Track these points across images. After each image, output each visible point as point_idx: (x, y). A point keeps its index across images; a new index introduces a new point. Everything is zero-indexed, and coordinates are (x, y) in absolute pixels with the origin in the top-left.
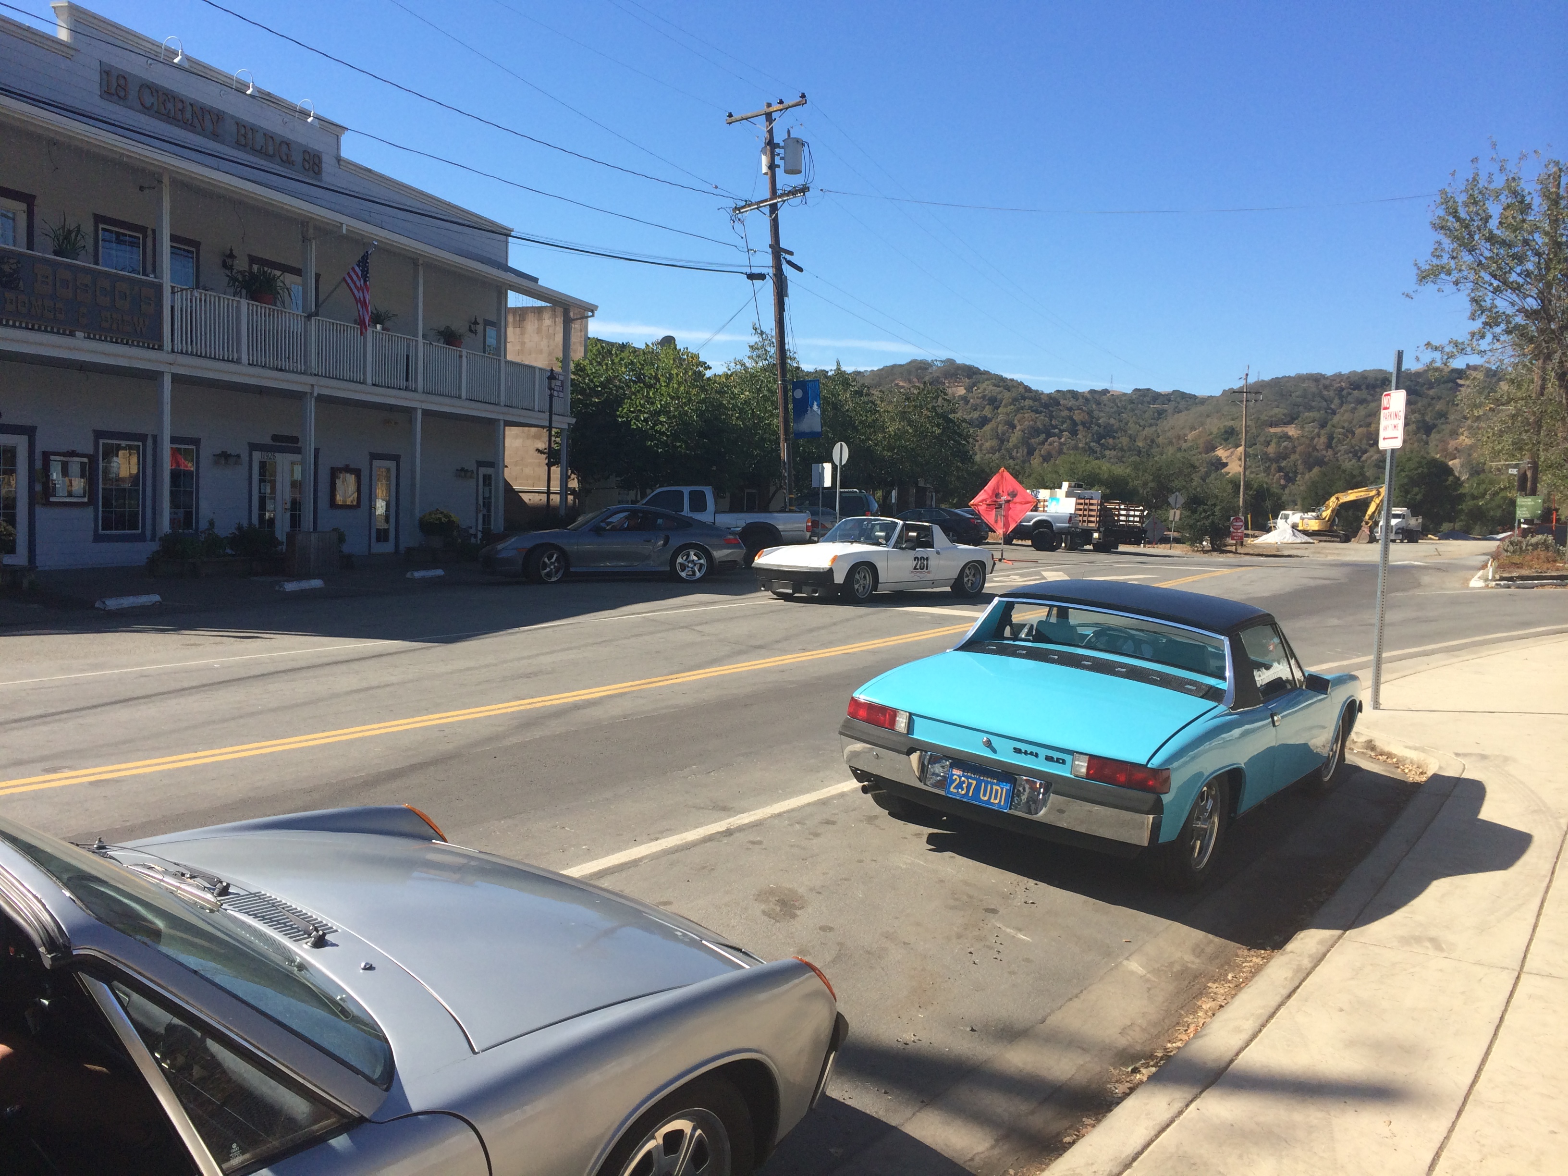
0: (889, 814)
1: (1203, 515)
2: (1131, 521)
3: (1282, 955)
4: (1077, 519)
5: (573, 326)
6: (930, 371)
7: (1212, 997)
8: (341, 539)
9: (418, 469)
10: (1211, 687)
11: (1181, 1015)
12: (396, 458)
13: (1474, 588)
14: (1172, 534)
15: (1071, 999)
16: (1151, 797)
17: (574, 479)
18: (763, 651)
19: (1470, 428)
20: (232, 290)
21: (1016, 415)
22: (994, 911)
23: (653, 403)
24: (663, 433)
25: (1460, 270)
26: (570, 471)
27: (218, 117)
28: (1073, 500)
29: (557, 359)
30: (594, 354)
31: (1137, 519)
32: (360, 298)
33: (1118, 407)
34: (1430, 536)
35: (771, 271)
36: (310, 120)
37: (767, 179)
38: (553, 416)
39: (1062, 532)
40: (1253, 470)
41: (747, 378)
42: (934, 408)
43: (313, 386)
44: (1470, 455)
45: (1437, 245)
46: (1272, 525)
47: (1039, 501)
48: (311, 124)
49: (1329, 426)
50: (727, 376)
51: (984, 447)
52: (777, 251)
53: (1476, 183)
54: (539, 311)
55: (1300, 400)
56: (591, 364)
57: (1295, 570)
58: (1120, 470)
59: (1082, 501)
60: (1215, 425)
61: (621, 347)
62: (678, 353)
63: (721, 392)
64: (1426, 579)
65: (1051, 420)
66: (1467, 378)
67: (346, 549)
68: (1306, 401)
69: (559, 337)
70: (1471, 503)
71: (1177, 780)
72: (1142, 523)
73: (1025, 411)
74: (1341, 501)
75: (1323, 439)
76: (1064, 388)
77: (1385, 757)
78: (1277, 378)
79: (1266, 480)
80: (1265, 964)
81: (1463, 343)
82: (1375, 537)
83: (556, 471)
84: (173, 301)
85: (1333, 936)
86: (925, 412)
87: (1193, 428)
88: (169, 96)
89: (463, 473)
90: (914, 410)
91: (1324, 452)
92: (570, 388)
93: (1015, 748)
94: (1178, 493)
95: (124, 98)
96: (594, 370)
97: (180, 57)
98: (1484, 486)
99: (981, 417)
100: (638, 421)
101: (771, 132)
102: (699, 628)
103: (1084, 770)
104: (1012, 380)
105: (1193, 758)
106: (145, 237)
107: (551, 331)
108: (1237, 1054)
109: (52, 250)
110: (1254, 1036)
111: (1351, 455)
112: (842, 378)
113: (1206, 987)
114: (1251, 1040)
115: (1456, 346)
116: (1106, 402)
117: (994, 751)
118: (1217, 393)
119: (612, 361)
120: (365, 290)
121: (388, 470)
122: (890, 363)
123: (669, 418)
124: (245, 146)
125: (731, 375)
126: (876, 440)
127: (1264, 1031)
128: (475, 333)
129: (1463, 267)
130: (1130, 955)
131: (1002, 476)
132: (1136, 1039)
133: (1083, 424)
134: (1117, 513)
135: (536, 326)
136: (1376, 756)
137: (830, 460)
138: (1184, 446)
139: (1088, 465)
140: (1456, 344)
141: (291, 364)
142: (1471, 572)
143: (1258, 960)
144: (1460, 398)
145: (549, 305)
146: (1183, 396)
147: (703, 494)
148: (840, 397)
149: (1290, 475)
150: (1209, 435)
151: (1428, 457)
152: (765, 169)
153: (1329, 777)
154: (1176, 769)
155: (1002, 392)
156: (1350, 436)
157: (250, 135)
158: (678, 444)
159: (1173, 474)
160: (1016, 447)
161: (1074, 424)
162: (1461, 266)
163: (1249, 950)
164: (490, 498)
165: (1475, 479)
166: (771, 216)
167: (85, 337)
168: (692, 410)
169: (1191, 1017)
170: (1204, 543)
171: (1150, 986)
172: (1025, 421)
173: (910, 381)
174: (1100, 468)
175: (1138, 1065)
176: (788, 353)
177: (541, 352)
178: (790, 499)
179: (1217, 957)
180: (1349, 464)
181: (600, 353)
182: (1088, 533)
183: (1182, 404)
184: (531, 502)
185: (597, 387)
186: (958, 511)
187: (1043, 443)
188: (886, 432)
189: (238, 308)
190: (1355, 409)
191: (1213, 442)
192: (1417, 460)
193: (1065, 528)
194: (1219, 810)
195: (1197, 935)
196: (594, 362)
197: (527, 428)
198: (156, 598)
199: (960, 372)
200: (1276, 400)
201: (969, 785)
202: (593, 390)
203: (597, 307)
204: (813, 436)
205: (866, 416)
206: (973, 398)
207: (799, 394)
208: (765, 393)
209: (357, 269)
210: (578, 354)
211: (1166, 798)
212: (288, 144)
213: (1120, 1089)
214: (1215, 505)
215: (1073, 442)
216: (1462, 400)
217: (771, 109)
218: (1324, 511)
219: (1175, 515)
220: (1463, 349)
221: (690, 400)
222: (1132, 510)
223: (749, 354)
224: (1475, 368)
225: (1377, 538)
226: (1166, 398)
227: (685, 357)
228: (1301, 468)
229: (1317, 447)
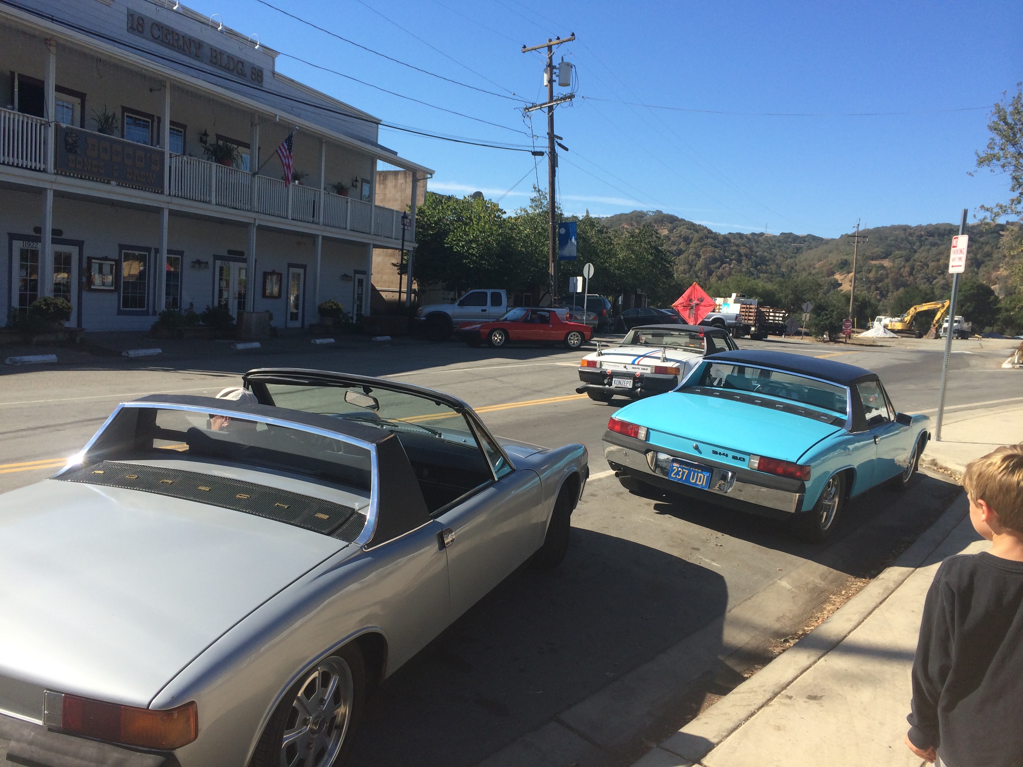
0: (630, 491)
1: (825, 317)
2: (777, 320)
3: (876, 580)
4: (741, 318)
5: (418, 184)
6: (645, 218)
7: (832, 603)
8: (271, 317)
9: (318, 275)
10: (837, 418)
11: (813, 613)
12: (304, 267)
13: (1005, 369)
14: (803, 330)
15: (746, 600)
16: (798, 483)
17: (415, 283)
18: (542, 394)
19: (1007, 263)
20: (206, 157)
21: (701, 249)
22: (697, 549)
23: (468, 235)
24: (474, 255)
25: (1006, 158)
26: (413, 278)
27: (199, 45)
28: (739, 305)
29: (407, 205)
30: (430, 202)
31: (781, 319)
32: (286, 163)
33: (770, 245)
34: (976, 335)
35: (547, 150)
36: (256, 47)
37: (547, 89)
38: (405, 242)
39: (730, 326)
40: (859, 289)
41: (528, 220)
42: (649, 242)
43: (255, 219)
44: (1006, 282)
45: (991, 140)
46: (871, 325)
47: (716, 305)
48: (257, 50)
49: (912, 260)
50: (516, 219)
51: (679, 269)
52: (552, 137)
53: (1019, 99)
54: (396, 173)
55: (893, 242)
56: (429, 209)
57: (886, 354)
58: (769, 286)
59: (745, 306)
60: (835, 258)
61: (448, 198)
62: (485, 203)
63: (511, 229)
64: (973, 362)
65: (725, 253)
66: (1008, 230)
67: (273, 323)
68: (897, 243)
69: (409, 191)
70: (1005, 314)
71: (815, 473)
72: (784, 322)
73: (708, 246)
74: (918, 310)
75: (907, 269)
76: (734, 232)
77: (943, 470)
78: (878, 228)
79: (867, 295)
80: (865, 586)
81: (1006, 206)
82: (939, 335)
83: (405, 278)
84: (171, 162)
85: (908, 571)
86: (643, 245)
87: (820, 260)
88: (170, 31)
89: (345, 277)
90: (636, 244)
91: (907, 278)
92: (415, 224)
93: (713, 451)
94: (808, 302)
95: (142, 32)
96: (430, 213)
97: (177, 6)
98: (1015, 303)
99: (678, 250)
100: (458, 246)
101: (551, 58)
102: (498, 379)
103: (756, 465)
104: (700, 225)
105: (823, 462)
106: (153, 122)
107: (403, 186)
108: (849, 633)
109: (97, 129)
110: (859, 624)
111: (925, 280)
112: (590, 222)
113: (828, 598)
114: (858, 626)
115: (1001, 208)
116: (761, 241)
117: (700, 452)
118: (837, 237)
119: (442, 207)
120: (290, 158)
121: (299, 275)
122: (618, 212)
123: (478, 245)
124: (216, 64)
125: (519, 218)
126: (611, 262)
127: (866, 621)
128: (356, 187)
129: (1008, 156)
130: (782, 577)
131: (694, 288)
132: (785, 625)
133: (746, 255)
134: (767, 314)
135: (394, 184)
136: (937, 469)
137: (582, 275)
138: (813, 272)
139: (749, 283)
140: (1001, 207)
141: (242, 205)
142: (1004, 359)
143: (861, 584)
144: (1002, 243)
145: (403, 169)
146: (814, 238)
147: (499, 295)
148: (588, 234)
149: (884, 292)
150: (830, 265)
151: (978, 283)
152: (546, 83)
153: (907, 479)
154: (815, 466)
155: (692, 233)
156: (925, 267)
157: (219, 57)
158: (483, 262)
159: (805, 290)
160: (700, 270)
161: (740, 255)
162: (1007, 155)
163: (855, 578)
164: (362, 294)
165: (1009, 298)
166: (549, 114)
167: (116, 185)
168: (493, 240)
169: (820, 614)
170: (825, 336)
171: (794, 595)
172: (707, 253)
173: (632, 225)
174: (757, 285)
175: (787, 638)
176: (556, 204)
177: (396, 200)
178: (555, 299)
179: (836, 581)
180: (924, 286)
181: (434, 202)
182: (748, 327)
183: (813, 244)
184: (387, 298)
185: (432, 224)
186: (663, 310)
187: (719, 268)
188: (617, 258)
189: (210, 168)
190: (930, 249)
191: (833, 270)
192: (970, 284)
193: (732, 323)
194: (839, 494)
195: (823, 568)
196: (430, 207)
197: (386, 250)
198: (159, 351)
199: (665, 219)
200: (876, 243)
201: (684, 473)
202: (429, 225)
203: (434, 172)
204: (570, 259)
205: (605, 246)
206: (673, 237)
207: (563, 231)
208: (540, 230)
209: (285, 144)
210: (420, 202)
211: (808, 484)
212: (242, 63)
213: (777, 650)
214: (833, 311)
215: (739, 268)
216: (1003, 244)
217: (551, 43)
218: (906, 317)
219: (806, 317)
220: (1005, 211)
221: (492, 234)
222: (778, 313)
223: (530, 204)
224: (1013, 224)
225: (941, 336)
226: (803, 239)
227: (490, 206)
228: (891, 287)
229: (903, 274)
